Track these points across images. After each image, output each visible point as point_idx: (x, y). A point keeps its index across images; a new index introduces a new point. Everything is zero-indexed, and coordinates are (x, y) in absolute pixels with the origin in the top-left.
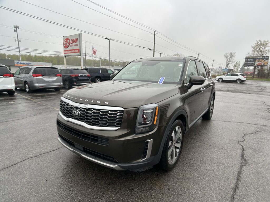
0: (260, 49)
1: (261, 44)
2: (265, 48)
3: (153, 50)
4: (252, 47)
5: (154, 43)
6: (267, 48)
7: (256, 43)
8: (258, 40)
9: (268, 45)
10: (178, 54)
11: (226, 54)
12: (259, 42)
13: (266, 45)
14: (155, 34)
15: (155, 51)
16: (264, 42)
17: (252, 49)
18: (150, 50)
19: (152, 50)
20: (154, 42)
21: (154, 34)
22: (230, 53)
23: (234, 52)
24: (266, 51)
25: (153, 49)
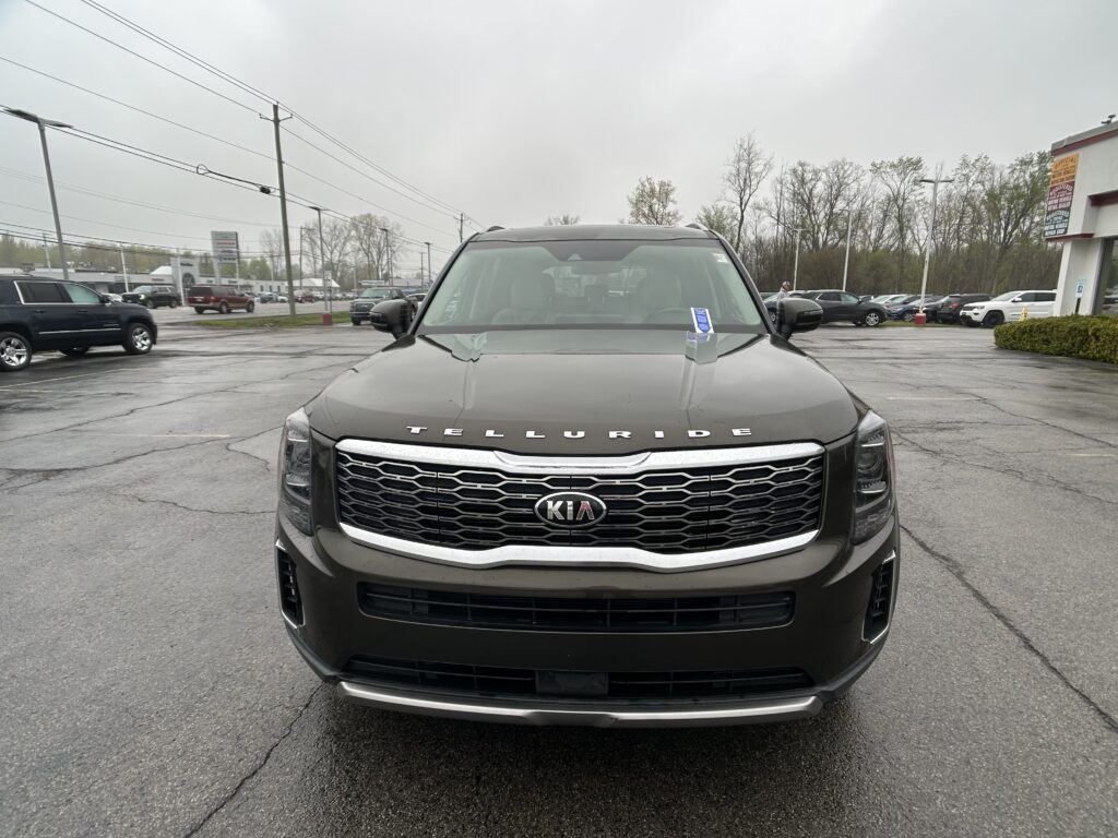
0: (651, 207)
1: (652, 193)
2: (664, 207)
3: (278, 193)
4: (631, 202)
5: (280, 162)
6: (671, 208)
7: (638, 189)
8: (644, 179)
9: (671, 197)
10: (369, 215)
11: (550, 220)
12: (646, 183)
13: (667, 194)
14: (277, 121)
15: (287, 196)
16: (662, 185)
17: (629, 209)
18: (265, 190)
19: (272, 190)
20: (276, 157)
21: (272, 117)
22: (562, 219)
23: (574, 216)
24: (669, 214)
25: (278, 186)
